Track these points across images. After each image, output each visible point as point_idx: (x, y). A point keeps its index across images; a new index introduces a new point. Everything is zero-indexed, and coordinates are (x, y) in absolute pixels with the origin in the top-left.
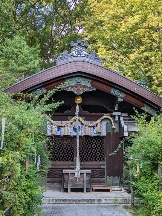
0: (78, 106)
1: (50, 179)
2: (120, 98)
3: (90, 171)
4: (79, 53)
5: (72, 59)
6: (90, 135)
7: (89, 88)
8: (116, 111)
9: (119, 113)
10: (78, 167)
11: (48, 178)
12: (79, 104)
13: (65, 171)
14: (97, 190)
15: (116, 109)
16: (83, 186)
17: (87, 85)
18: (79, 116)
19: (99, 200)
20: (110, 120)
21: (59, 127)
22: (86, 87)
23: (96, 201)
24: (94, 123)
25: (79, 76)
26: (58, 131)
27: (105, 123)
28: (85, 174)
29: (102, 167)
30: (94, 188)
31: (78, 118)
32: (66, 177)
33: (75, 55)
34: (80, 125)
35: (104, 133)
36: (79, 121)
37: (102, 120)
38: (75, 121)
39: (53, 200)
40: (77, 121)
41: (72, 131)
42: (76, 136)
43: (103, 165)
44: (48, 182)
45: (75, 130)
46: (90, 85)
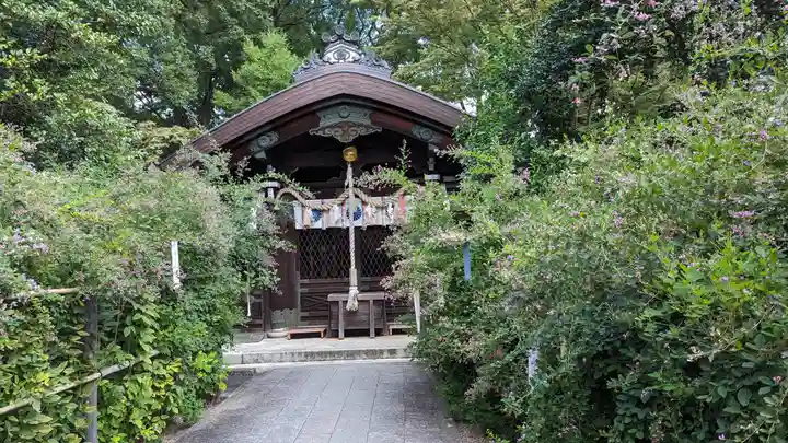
0: (349, 167)
1: (306, 314)
3: (380, 295)
4: (341, 56)
5: (327, 69)
6: (380, 224)
7: (367, 127)
8: (430, 173)
9: (437, 177)
10: (354, 290)
11: (302, 311)
12: (352, 163)
13: (331, 297)
14: (396, 332)
15: (431, 168)
16: (368, 324)
17: (362, 123)
19: (392, 352)
21: (318, 213)
22: (362, 125)
23: (386, 354)
24: (388, 200)
25: (344, 103)
26: (317, 219)
28: (371, 302)
30: (391, 327)
31: (352, 190)
32: (333, 309)
33: (332, 60)
34: (360, 205)
36: (357, 196)
37: (405, 193)
38: (349, 197)
40: (353, 198)
41: (345, 218)
42: (347, 229)
44: (303, 319)
46: (368, 122)
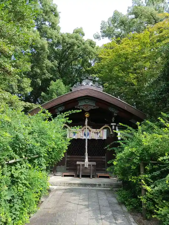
0: (87, 119)
1: (68, 168)
2: (115, 113)
3: (95, 163)
4: (87, 84)
5: (82, 88)
6: (95, 138)
7: (94, 106)
8: (113, 123)
9: (115, 124)
10: (87, 160)
11: (67, 167)
12: (88, 118)
13: (78, 163)
14: (100, 177)
15: (113, 121)
16: (90, 174)
18: (88, 125)
19: (100, 185)
20: (109, 128)
21: (74, 133)
22: (92, 106)
23: (97, 186)
24: (98, 130)
25: (87, 99)
26: (74, 135)
27: (105, 130)
28: (92, 165)
29: (103, 160)
30: (98, 175)
31: (87, 126)
32: (78, 167)
33: (84, 85)
34: (89, 132)
35: (105, 137)
36: (88, 129)
37: (104, 129)
38: (85, 128)
39: (67, 183)
40: (87, 129)
41: (83, 135)
42: (85, 139)
43: (104, 159)
44: (67, 169)
45: (85, 135)
46: (94, 105)
